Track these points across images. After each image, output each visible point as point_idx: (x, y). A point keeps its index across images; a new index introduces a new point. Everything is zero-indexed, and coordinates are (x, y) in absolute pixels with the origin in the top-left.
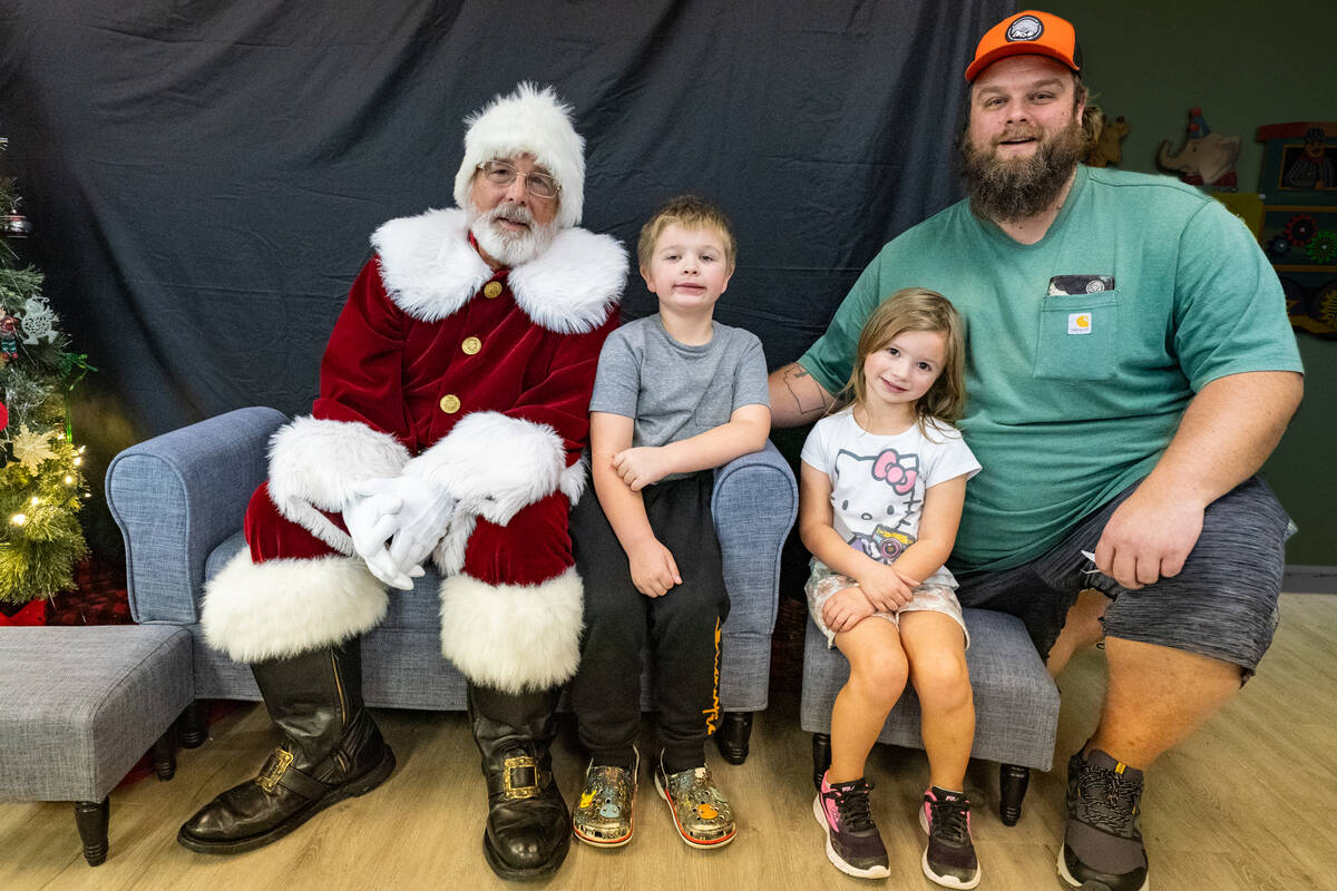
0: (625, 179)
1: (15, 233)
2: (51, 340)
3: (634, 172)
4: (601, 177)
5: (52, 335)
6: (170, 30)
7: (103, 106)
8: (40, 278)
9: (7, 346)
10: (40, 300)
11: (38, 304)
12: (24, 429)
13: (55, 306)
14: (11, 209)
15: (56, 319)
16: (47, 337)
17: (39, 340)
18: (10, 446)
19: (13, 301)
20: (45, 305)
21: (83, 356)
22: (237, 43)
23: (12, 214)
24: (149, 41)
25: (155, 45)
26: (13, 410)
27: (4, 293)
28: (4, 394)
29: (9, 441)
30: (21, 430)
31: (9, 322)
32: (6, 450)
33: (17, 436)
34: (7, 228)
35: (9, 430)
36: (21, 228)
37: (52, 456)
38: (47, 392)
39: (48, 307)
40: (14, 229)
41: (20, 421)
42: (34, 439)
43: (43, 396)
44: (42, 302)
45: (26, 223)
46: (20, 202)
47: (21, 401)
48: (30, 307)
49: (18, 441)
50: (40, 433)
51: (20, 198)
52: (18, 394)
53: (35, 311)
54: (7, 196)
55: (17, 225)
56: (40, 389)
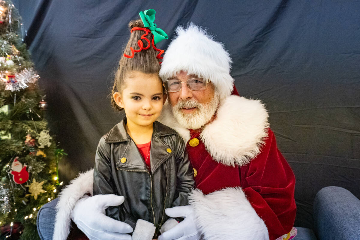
0: (267, 71)
1: (42, 108)
2: (49, 146)
5: (49, 144)
8: (46, 124)
9: (31, 150)
10: (45, 132)
11: (45, 133)
12: (34, 180)
13: (51, 134)
14: (42, 100)
15: (51, 138)
16: (47, 145)
17: (45, 146)
18: (28, 188)
19: (33, 133)
20: (47, 133)
21: (62, 150)
23: (42, 101)
24: (89, 39)
25: (91, 40)
26: (31, 174)
27: (30, 130)
28: (27, 168)
29: (28, 186)
30: (33, 181)
31: (31, 141)
32: (25, 190)
33: (31, 184)
34: (40, 106)
35: (28, 182)
36: (45, 106)
37: (42, 191)
38: (43, 166)
39: (48, 134)
40: (42, 107)
41: (33, 178)
42: (37, 184)
43: (42, 168)
44: (46, 132)
45: (47, 104)
46: (45, 97)
47: (33, 170)
48: (42, 134)
49: (31, 186)
50: (40, 183)
51: (45, 96)
52: (33, 168)
53: (44, 136)
54: (41, 96)
55: (43, 105)
56: (42, 165)
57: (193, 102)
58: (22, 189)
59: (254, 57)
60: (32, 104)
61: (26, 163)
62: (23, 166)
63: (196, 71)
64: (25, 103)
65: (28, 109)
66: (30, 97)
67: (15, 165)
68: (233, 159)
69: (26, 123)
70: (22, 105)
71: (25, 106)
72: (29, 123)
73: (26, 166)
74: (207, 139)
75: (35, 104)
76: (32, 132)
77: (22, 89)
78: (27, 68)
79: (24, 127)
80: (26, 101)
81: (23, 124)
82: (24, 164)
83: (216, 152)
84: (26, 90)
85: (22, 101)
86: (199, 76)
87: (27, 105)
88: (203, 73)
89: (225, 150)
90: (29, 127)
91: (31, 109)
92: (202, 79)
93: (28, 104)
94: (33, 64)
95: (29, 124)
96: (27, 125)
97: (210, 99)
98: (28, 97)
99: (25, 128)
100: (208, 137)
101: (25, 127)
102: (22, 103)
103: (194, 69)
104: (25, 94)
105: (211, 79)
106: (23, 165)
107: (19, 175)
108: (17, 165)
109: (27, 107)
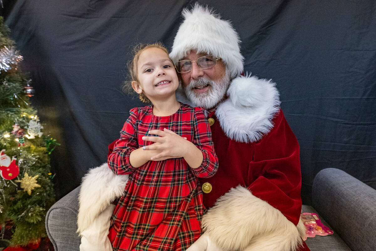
1: (28, 94)
2: (40, 136)
3: (272, 60)
4: (257, 62)
5: (40, 134)
6: (88, 14)
7: (64, 44)
8: (35, 111)
11: (34, 122)
14: (27, 85)
16: (38, 135)
17: (35, 136)
18: (19, 184)
21: (55, 140)
22: (113, 17)
23: (28, 86)
25: (82, 20)
26: (22, 168)
27: (17, 119)
28: (17, 162)
29: (19, 181)
30: (25, 176)
31: (20, 131)
32: (17, 186)
33: (23, 179)
34: (25, 92)
35: (19, 176)
36: (31, 92)
37: (37, 185)
38: (36, 159)
39: (39, 123)
40: (28, 92)
41: (25, 172)
42: (31, 178)
43: (34, 161)
44: (36, 121)
45: (33, 90)
46: (31, 82)
47: (24, 164)
48: (31, 123)
49: (23, 180)
50: (33, 177)
51: (31, 80)
52: (24, 161)
53: (34, 125)
54: (26, 80)
55: (29, 90)
56: (34, 158)
57: (205, 80)
58: (12, 185)
59: (257, 48)
60: (18, 89)
61: (15, 156)
62: (11, 160)
63: (205, 48)
64: (8, 87)
65: (12, 94)
66: (13, 80)
67: (2, 159)
68: (246, 135)
69: (12, 111)
70: (4, 90)
71: (8, 91)
72: (14, 110)
73: (15, 159)
74: (221, 116)
75: (20, 89)
76: (20, 121)
77: (3, 70)
78: (7, 46)
79: (10, 115)
80: (9, 85)
81: (8, 112)
82: (13, 157)
83: (229, 129)
84: (9, 72)
85: (4, 85)
86: (208, 53)
87: (11, 90)
88: (212, 50)
89: (238, 127)
90: (16, 116)
91: (16, 95)
92: (212, 57)
93: (13, 89)
94: (13, 42)
95: (15, 112)
96: (13, 113)
97: (221, 76)
98: (11, 80)
99: (11, 117)
100: (222, 114)
101: (12, 115)
102: (4, 87)
103: (203, 46)
104: (7, 77)
105: (221, 56)
106: (11, 158)
107: (8, 170)
108: (4, 159)
109: (12, 92)
